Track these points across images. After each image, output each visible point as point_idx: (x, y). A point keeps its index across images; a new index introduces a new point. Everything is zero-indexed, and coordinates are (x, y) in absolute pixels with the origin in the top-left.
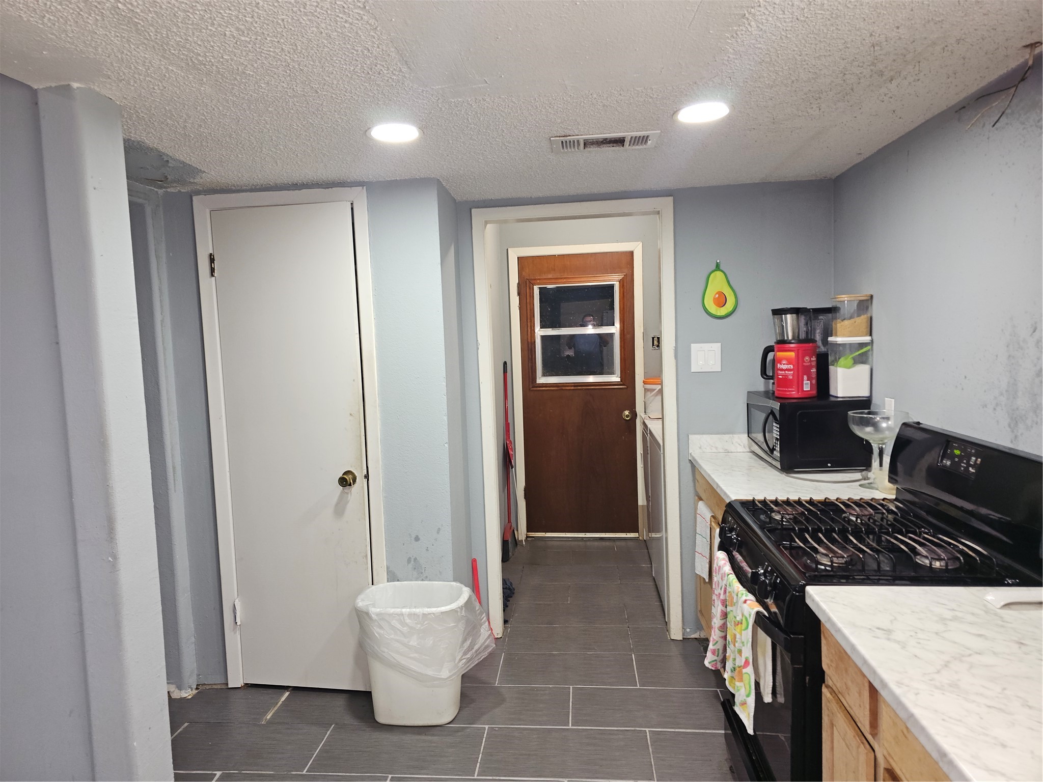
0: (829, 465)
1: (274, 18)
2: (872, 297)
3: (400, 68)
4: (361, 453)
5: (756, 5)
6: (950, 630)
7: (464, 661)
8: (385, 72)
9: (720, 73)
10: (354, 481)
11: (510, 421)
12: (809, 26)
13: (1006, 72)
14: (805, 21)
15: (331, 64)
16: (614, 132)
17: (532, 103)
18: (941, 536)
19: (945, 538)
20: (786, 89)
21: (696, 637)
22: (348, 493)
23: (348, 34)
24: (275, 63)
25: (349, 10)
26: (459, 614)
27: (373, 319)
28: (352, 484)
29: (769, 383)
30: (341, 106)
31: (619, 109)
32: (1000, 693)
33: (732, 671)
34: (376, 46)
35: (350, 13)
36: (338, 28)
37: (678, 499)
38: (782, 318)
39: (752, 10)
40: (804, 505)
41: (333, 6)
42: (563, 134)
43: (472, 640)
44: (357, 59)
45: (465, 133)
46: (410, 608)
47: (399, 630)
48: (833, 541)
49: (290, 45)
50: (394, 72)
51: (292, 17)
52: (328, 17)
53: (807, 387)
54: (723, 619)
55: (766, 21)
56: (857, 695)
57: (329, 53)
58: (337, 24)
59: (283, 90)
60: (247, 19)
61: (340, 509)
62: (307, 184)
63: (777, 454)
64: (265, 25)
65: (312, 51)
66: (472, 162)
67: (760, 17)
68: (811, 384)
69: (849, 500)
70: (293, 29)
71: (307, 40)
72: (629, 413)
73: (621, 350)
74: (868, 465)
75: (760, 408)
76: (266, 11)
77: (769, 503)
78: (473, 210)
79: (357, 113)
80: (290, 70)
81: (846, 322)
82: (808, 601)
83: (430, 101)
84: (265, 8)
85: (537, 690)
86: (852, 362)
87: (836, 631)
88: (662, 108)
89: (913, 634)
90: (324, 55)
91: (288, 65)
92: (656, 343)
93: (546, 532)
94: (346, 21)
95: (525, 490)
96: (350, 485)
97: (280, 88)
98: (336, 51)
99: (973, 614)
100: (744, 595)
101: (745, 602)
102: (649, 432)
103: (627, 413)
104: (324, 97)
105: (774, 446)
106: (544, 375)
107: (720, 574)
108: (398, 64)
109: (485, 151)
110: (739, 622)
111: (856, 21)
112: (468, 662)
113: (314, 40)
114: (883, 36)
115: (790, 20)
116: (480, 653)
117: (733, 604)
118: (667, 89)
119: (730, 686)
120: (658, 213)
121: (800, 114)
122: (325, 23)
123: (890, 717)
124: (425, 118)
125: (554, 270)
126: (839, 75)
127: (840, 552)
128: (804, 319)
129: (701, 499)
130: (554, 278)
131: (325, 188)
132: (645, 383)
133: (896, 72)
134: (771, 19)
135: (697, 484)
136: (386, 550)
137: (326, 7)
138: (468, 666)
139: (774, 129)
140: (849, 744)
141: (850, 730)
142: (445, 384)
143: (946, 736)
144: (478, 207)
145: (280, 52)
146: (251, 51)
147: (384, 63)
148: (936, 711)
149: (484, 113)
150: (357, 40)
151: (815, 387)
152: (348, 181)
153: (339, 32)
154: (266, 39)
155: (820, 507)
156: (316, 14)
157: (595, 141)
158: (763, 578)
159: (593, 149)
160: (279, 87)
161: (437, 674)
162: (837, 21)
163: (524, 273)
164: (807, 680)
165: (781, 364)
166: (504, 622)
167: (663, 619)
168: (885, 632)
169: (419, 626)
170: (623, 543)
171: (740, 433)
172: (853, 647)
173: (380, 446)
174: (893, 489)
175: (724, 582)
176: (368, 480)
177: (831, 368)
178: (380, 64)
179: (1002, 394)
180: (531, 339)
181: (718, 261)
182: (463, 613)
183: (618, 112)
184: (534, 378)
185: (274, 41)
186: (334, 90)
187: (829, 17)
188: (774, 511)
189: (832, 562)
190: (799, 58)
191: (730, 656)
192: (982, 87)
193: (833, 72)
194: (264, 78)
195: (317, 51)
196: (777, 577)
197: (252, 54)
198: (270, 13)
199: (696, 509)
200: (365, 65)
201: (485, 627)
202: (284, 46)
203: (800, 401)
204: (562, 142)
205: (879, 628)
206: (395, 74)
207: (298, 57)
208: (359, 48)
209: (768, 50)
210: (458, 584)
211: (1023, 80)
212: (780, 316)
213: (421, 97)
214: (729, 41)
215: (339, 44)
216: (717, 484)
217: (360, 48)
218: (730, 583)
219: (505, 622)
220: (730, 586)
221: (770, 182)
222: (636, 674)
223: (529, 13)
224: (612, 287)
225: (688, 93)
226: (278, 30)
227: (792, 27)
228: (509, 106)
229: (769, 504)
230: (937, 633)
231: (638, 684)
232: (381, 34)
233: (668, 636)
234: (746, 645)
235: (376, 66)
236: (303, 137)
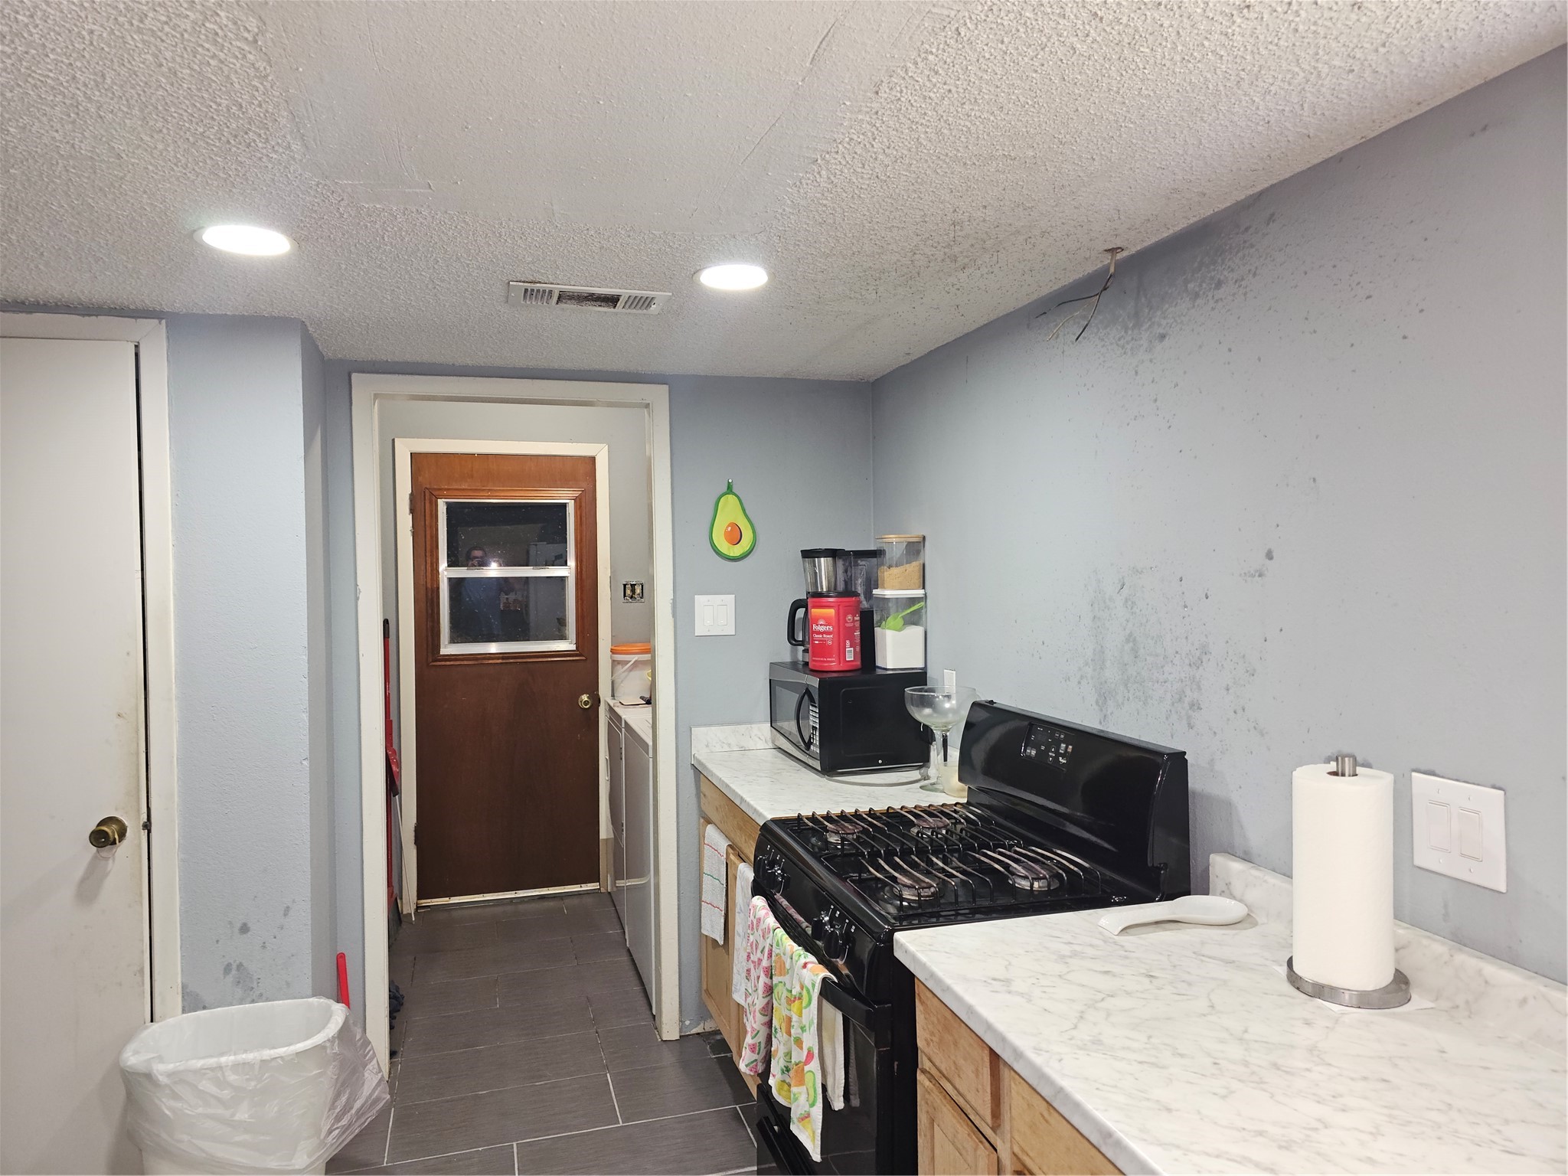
0: (880, 761)
1: (75, 25)
2: (924, 538)
3: (289, 143)
4: (138, 786)
5: (833, 150)
6: (1073, 971)
7: (337, 1131)
8: (260, 145)
9: (767, 228)
10: (122, 834)
11: (393, 717)
12: (888, 187)
13: (1081, 276)
14: (885, 181)
15: (163, 118)
16: (607, 287)
17: (495, 227)
18: (1034, 848)
19: (1040, 851)
20: (843, 262)
21: (699, 1032)
22: (107, 859)
23: (210, 75)
24: (52, 98)
25: (226, 41)
26: (328, 1051)
27: (171, 546)
28: (117, 842)
29: (797, 650)
30: (160, 186)
31: (622, 255)
32: (1146, 1043)
33: (783, 1072)
34: (256, 102)
35: (225, 44)
36: (196, 64)
37: (675, 824)
38: (814, 561)
39: (827, 156)
40: (865, 819)
41: (198, 29)
42: (531, 278)
43: (350, 1094)
44: (215, 117)
45: (371, 257)
46: (235, 1055)
47: (213, 1096)
48: (914, 866)
49: (90, 74)
50: (276, 148)
51: (112, 30)
52: (182, 43)
53: (850, 657)
54: (767, 996)
55: (840, 173)
56: (972, 1076)
57: (164, 99)
58: (195, 57)
59: (52, 144)
60: (20, 17)
61: (88, 890)
62: (45, 305)
63: (815, 749)
64: (52, 34)
65: (132, 91)
66: (371, 302)
67: (834, 167)
68: (855, 650)
69: (915, 807)
70: (106, 49)
71: (128, 73)
72: (588, 698)
73: (577, 602)
74: (924, 759)
75: (790, 686)
76: (62, 12)
77: (822, 820)
78: (354, 376)
79: (186, 201)
80: (78, 114)
81: (895, 571)
82: (898, 954)
83: (327, 201)
84: (62, 6)
85: (459, 1160)
86: (901, 622)
87: (943, 990)
88: (681, 263)
89: (1035, 981)
90: (153, 101)
91: (75, 104)
92: (628, 592)
93: (450, 896)
94: (214, 56)
95: (416, 831)
96: (114, 843)
97: (45, 140)
98: (178, 98)
99: (1091, 945)
100: (803, 956)
101: (805, 966)
102: (623, 725)
103: (585, 697)
104: (130, 167)
105: (810, 737)
106: (453, 640)
107: (760, 930)
108: (288, 137)
109: (399, 288)
110: (795, 998)
111: (942, 191)
112: (344, 1132)
113: (143, 74)
114: (968, 214)
115: (869, 176)
116: (362, 1114)
117: (783, 971)
118: (694, 238)
119: (779, 1094)
120: (647, 406)
121: (852, 296)
122: (172, 51)
123: (1023, 1098)
124: (308, 225)
125: (472, 477)
126: (908, 254)
127: (927, 880)
128: (844, 565)
129: (709, 822)
130: (471, 490)
131: (84, 315)
132: (613, 652)
133: (971, 260)
134: (846, 171)
135: (703, 800)
136: (182, 956)
137: (184, 27)
138: (343, 1141)
139: (817, 310)
140: (961, 1148)
141: (962, 1126)
142: (306, 658)
143: (1106, 1110)
144: (363, 372)
145: (67, 82)
146: (9, 70)
147: (262, 132)
148: (1087, 1079)
149: (413, 231)
150: (224, 89)
151: (859, 656)
152: (131, 307)
153: (194, 70)
154: (47, 56)
155: (885, 820)
156: (159, 34)
157: (576, 294)
158: (827, 927)
159: (569, 307)
160: (45, 138)
161: (284, 1163)
162: (921, 187)
163: (420, 479)
164: (896, 1067)
165: (817, 625)
166: (391, 1055)
167: (648, 1012)
168: (1002, 983)
169: (253, 1083)
170: (575, 901)
171: (760, 722)
172: (970, 1010)
173: (176, 770)
174: (963, 790)
175: (769, 941)
176: (149, 832)
177: (877, 630)
178: (255, 132)
179: (1087, 664)
180: (432, 584)
181: (730, 481)
182: (336, 1049)
183: (620, 258)
184: (437, 646)
185: (62, 62)
186: (154, 158)
187: (913, 182)
188: (827, 831)
189: (919, 895)
190: (867, 225)
191: (777, 1051)
192: (1055, 291)
193: (902, 249)
194: (17, 118)
195: (141, 93)
196: (850, 925)
197: (9, 76)
198: (69, 16)
199: (701, 837)
200: (226, 129)
201: (371, 1068)
202: (79, 73)
203: (841, 675)
204: (526, 290)
205: (995, 979)
206: (276, 152)
207: (101, 96)
208: (223, 101)
209: (834, 209)
210: (323, 1000)
211: (1105, 289)
212: (812, 559)
213: (312, 193)
214: (790, 190)
215: (189, 89)
216: (742, 797)
217: (226, 102)
218: (778, 941)
219: (393, 1054)
220: (778, 945)
221: (795, 379)
222: (616, 1104)
223: (526, 102)
224: (564, 506)
225: (721, 249)
226: (77, 45)
227: (868, 185)
228: (456, 227)
229: (820, 821)
230: (1060, 976)
231: (620, 1120)
232: (272, 87)
233: (658, 1037)
234: (808, 1030)
235: (246, 133)
236: (65, 226)
